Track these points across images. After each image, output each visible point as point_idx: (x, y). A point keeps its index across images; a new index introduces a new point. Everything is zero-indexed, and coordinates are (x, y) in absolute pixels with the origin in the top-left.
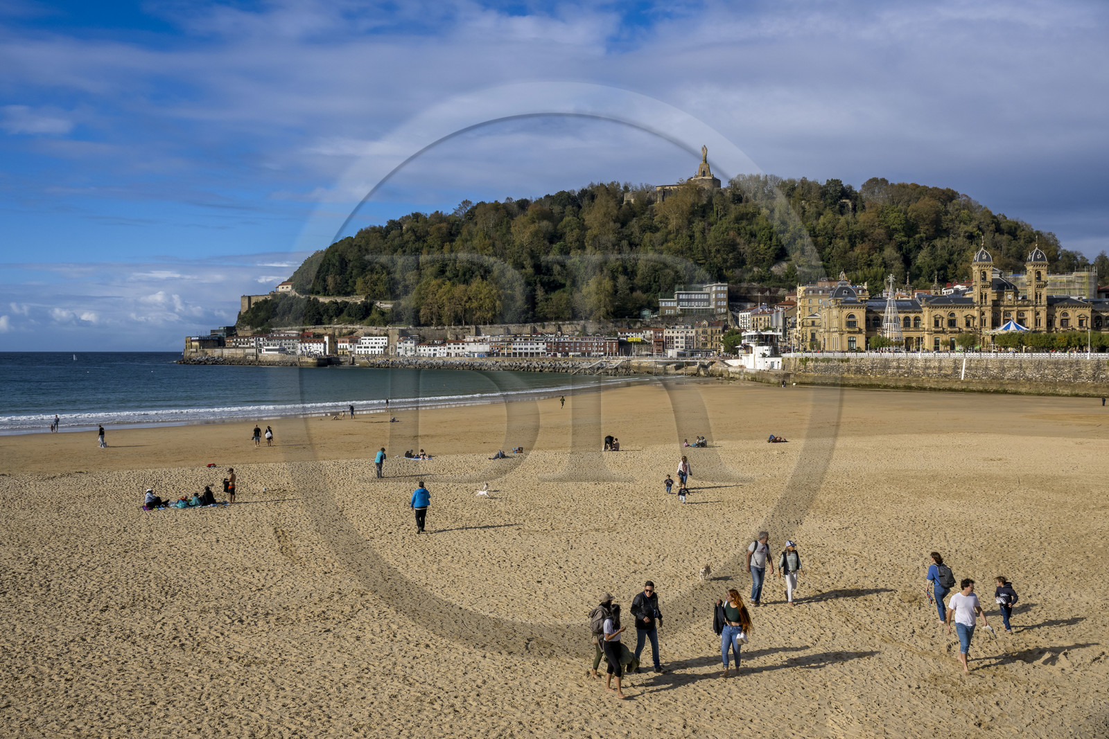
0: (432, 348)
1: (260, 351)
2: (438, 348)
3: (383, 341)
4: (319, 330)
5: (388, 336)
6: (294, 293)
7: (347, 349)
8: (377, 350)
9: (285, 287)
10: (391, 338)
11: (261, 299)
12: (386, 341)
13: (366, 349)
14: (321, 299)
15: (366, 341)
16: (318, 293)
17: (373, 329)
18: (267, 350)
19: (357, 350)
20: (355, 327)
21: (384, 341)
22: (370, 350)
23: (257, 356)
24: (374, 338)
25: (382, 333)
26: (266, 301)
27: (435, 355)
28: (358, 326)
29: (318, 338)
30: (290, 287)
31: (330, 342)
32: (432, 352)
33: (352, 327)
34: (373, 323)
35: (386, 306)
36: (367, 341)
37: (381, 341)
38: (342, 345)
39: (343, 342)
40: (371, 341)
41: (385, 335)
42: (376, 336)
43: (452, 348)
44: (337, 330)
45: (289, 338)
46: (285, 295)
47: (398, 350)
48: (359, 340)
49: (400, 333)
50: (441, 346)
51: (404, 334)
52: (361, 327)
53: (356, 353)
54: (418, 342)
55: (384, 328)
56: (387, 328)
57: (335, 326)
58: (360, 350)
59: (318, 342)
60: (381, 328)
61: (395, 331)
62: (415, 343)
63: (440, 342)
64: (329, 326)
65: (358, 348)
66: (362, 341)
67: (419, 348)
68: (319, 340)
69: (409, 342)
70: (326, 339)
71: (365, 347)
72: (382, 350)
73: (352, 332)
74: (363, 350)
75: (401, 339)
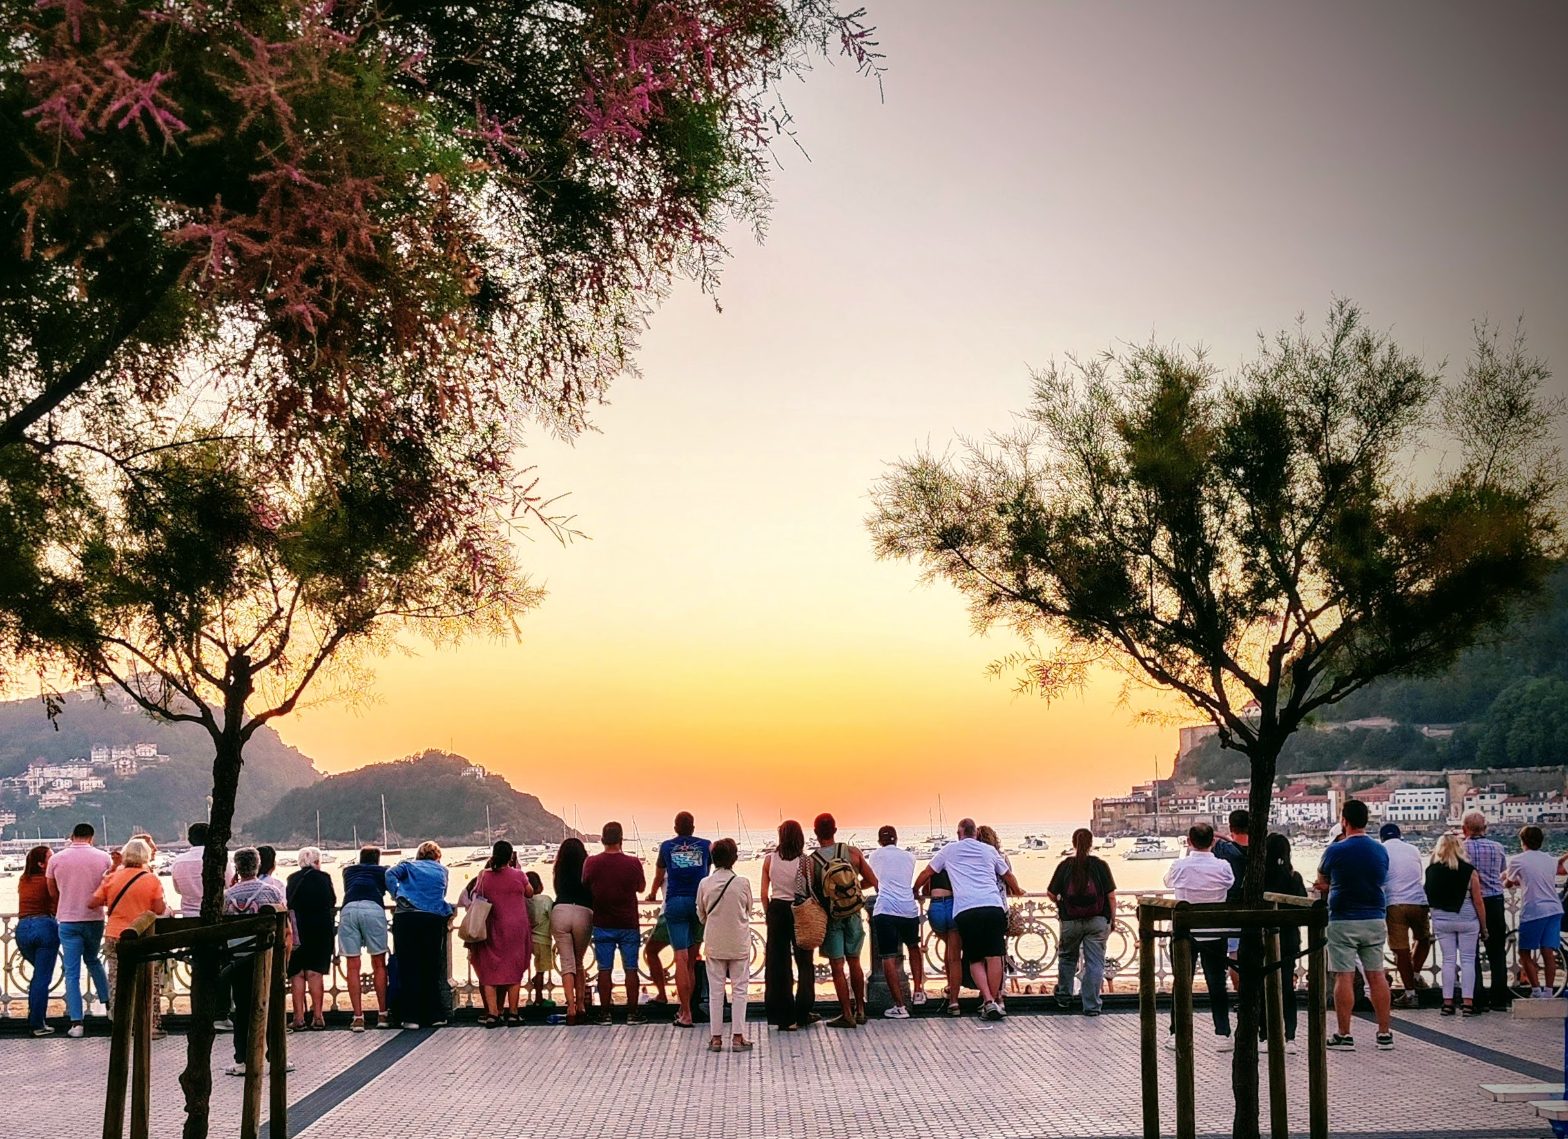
0: (1535, 807)
3: (1436, 796)
4: (1318, 780)
5: (1447, 786)
8: (1426, 813)
10: (1451, 791)
12: (1444, 796)
13: (1406, 812)
17: (1416, 776)
20: (1382, 772)
21: (1440, 796)
22: (1413, 812)
24: (1419, 791)
25: (1435, 782)
28: (1389, 772)
29: (1318, 794)
32: (1535, 814)
33: (1376, 772)
34: (1414, 765)
35: (1441, 733)
36: (1407, 798)
37: (1433, 797)
40: (1413, 797)
41: (1439, 785)
42: (1424, 786)
44: (1350, 780)
48: (1391, 796)
49: (1470, 781)
50: (1551, 801)
51: (1477, 783)
52: (1394, 772)
53: (1388, 818)
54: (1505, 796)
55: (1437, 773)
56: (1444, 771)
57: (1346, 773)
58: (1394, 813)
59: (1315, 802)
60: (1431, 773)
61: (1459, 778)
62: (1501, 797)
63: (1551, 795)
64: (1335, 773)
65: (1391, 809)
66: (1398, 797)
67: (1509, 806)
68: (1316, 797)
69: (1487, 796)
70: (1332, 795)
71: (1403, 808)
72: (1437, 812)
73: (1379, 781)
74: (1400, 814)
75: (1471, 791)
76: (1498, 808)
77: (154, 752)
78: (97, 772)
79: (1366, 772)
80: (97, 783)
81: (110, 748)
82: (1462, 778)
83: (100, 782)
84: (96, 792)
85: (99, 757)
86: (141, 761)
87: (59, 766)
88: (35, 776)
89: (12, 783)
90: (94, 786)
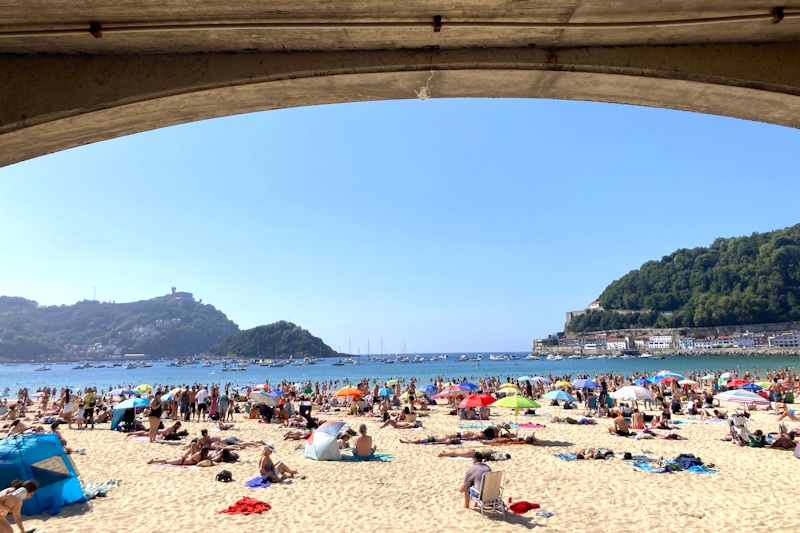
0: (706, 343)
1: (583, 348)
2: (710, 343)
3: (669, 339)
4: (622, 332)
5: (672, 335)
6: (601, 309)
7: (642, 344)
8: (664, 345)
9: (595, 305)
10: (674, 337)
11: (579, 314)
12: (671, 339)
13: (656, 345)
14: (621, 312)
16: (617, 308)
17: (659, 331)
19: (650, 345)
20: (646, 330)
22: (659, 345)
23: (581, 351)
24: (661, 336)
25: (667, 333)
26: (583, 315)
27: (709, 347)
28: (648, 329)
29: (621, 338)
30: (598, 305)
31: (629, 341)
32: (706, 346)
33: (644, 330)
34: (659, 327)
35: (668, 315)
36: (656, 339)
37: (667, 339)
38: (638, 342)
39: (639, 340)
40: (659, 339)
41: (669, 334)
42: (663, 335)
43: (723, 343)
44: (634, 332)
45: (601, 338)
46: (595, 311)
47: (680, 345)
48: (651, 339)
49: (681, 333)
50: (713, 341)
51: (684, 333)
52: (651, 329)
53: (649, 348)
54: (695, 339)
56: (670, 329)
57: (632, 330)
60: (665, 330)
63: (713, 338)
64: (628, 330)
67: (696, 343)
69: (687, 339)
70: (627, 338)
72: (668, 345)
73: (645, 333)
75: (682, 337)
76: (692, 343)
78: (158, 329)
79: (640, 329)
81: (163, 320)
82: (678, 331)
83: (159, 333)
84: (157, 337)
85: (159, 323)
86: (174, 325)
87: (144, 327)
88: (136, 330)
89: (127, 333)
90: (156, 334)
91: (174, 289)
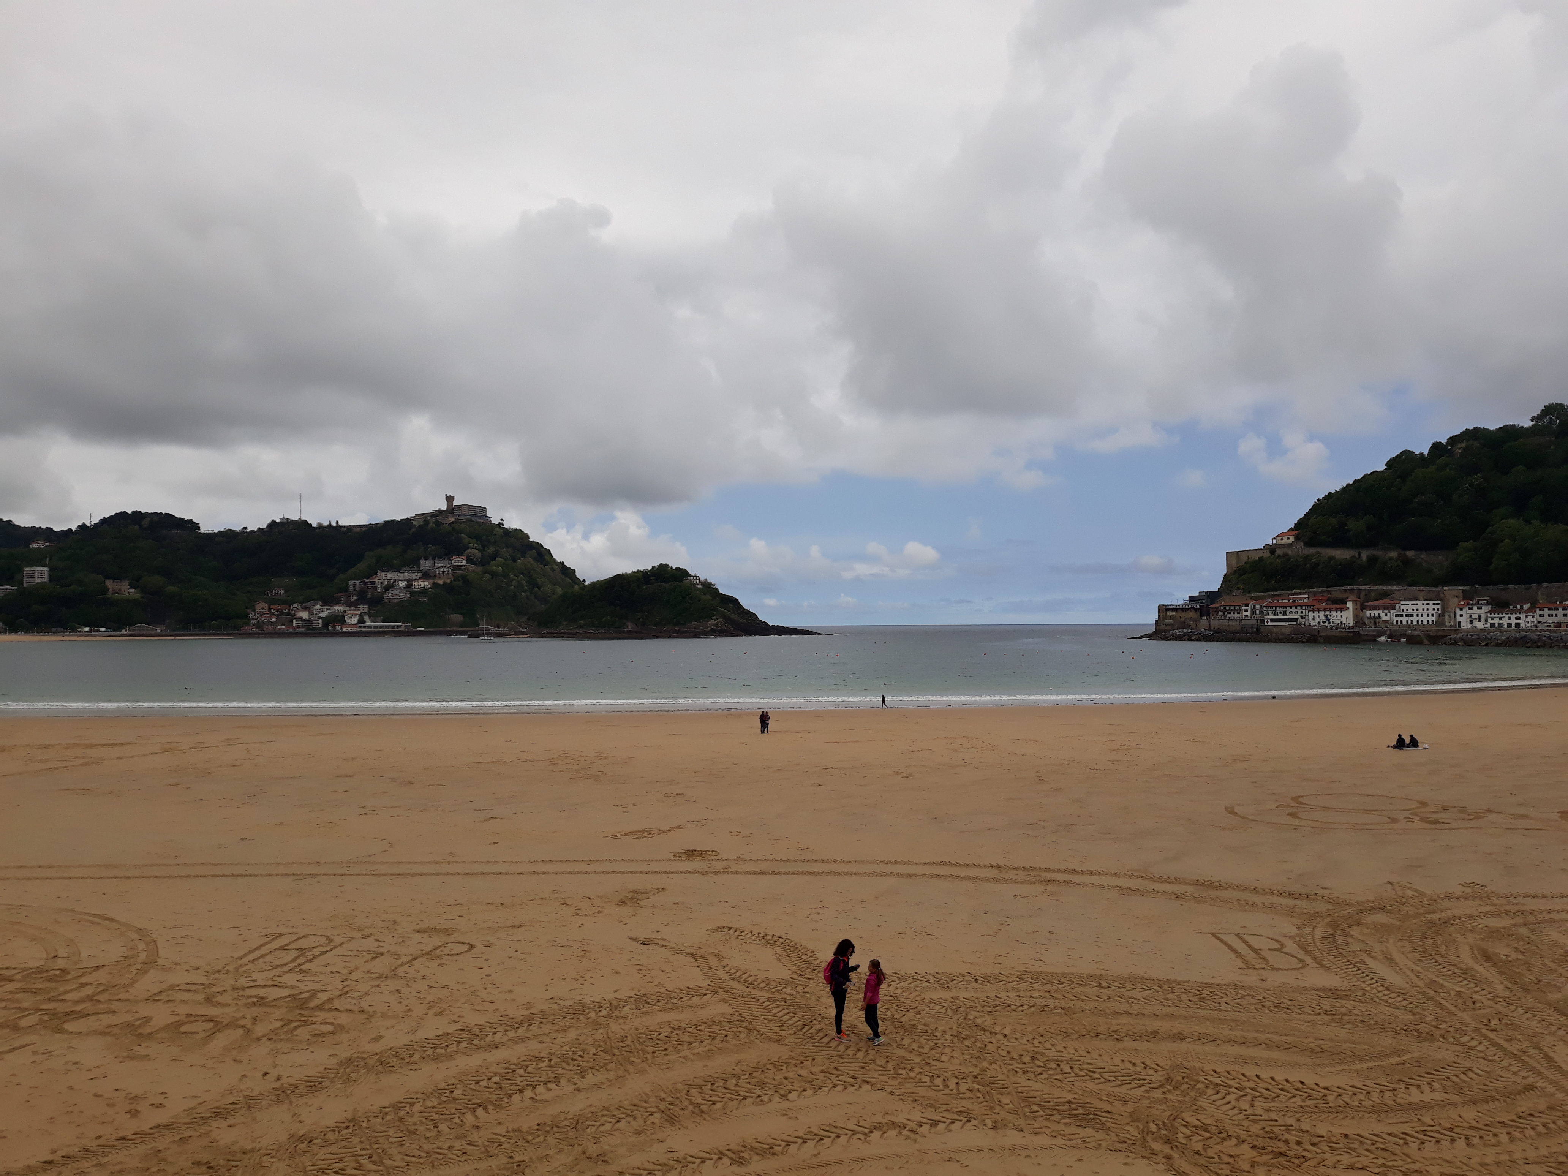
0: (1513, 616)
1: (1263, 621)
2: (1522, 616)
3: (1433, 606)
4: (1337, 592)
5: (1442, 599)
6: (1298, 547)
7: (1380, 618)
8: (1425, 619)
9: (1285, 538)
10: (1446, 603)
11: (1253, 556)
12: (1439, 606)
13: (1409, 619)
14: (1337, 554)
15: (1409, 606)
16: (1332, 545)
17: (1415, 590)
18: (1272, 620)
19: (1395, 619)
20: (1389, 588)
21: (1436, 607)
22: (1415, 619)
23: (1258, 630)
24: (1418, 602)
25: (1432, 596)
26: (1260, 557)
27: (1518, 625)
28: (1395, 587)
29: (1339, 604)
30: (1292, 539)
31: (1355, 609)
32: (1513, 621)
33: (1384, 587)
34: (1415, 582)
35: (1435, 559)
37: (1431, 607)
38: (1373, 612)
39: (1375, 609)
40: (1415, 607)
41: (1437, 598)
42: (1422, 599)
43: (1546, 615)
44: (1363, 593)
45: (1295, 604)
46: (1284, 550)
47: (1459, 619)
48: (1397, 606)
49: (1461, 595)
50: (1527, 612)
51: (1466, 596)
52: (1399, 588)
53: (1395, 623)
54: (1488, 608)
55: (1434, 589)
56: (1439, 588)
57: (1361, 588)
58: (1399, 619)
59: (1336, 610)
60: (1429, 588)
61: (1453, 592)
62: (1485, 609)
63: (1526, 607)
64: (1352, 588)
65: (1397, 616)
66: (1402, 607)
67: (1492, 615)
68: (1338, 606)
69: (1475, 608)
70: (1350, 605)
71: (1407, 615)
72: (1434, 618)
73: (1385, 595)
74: (1404, 619)
75: (1462, 603)
76: (1483, 616)
77: (464, 563)
78: (426, 576)
79: (1376, 588)
80: (424, 584)
81: (434, 558)
82: (1455, 593)
83: (426, 583)
84: (424, 591)
85: (426, 564)
86: (454, 568)
87: (398, 571)
88: (384, 577)
89: (366, 583)
90: (422, 586)
91: (450, 499)
